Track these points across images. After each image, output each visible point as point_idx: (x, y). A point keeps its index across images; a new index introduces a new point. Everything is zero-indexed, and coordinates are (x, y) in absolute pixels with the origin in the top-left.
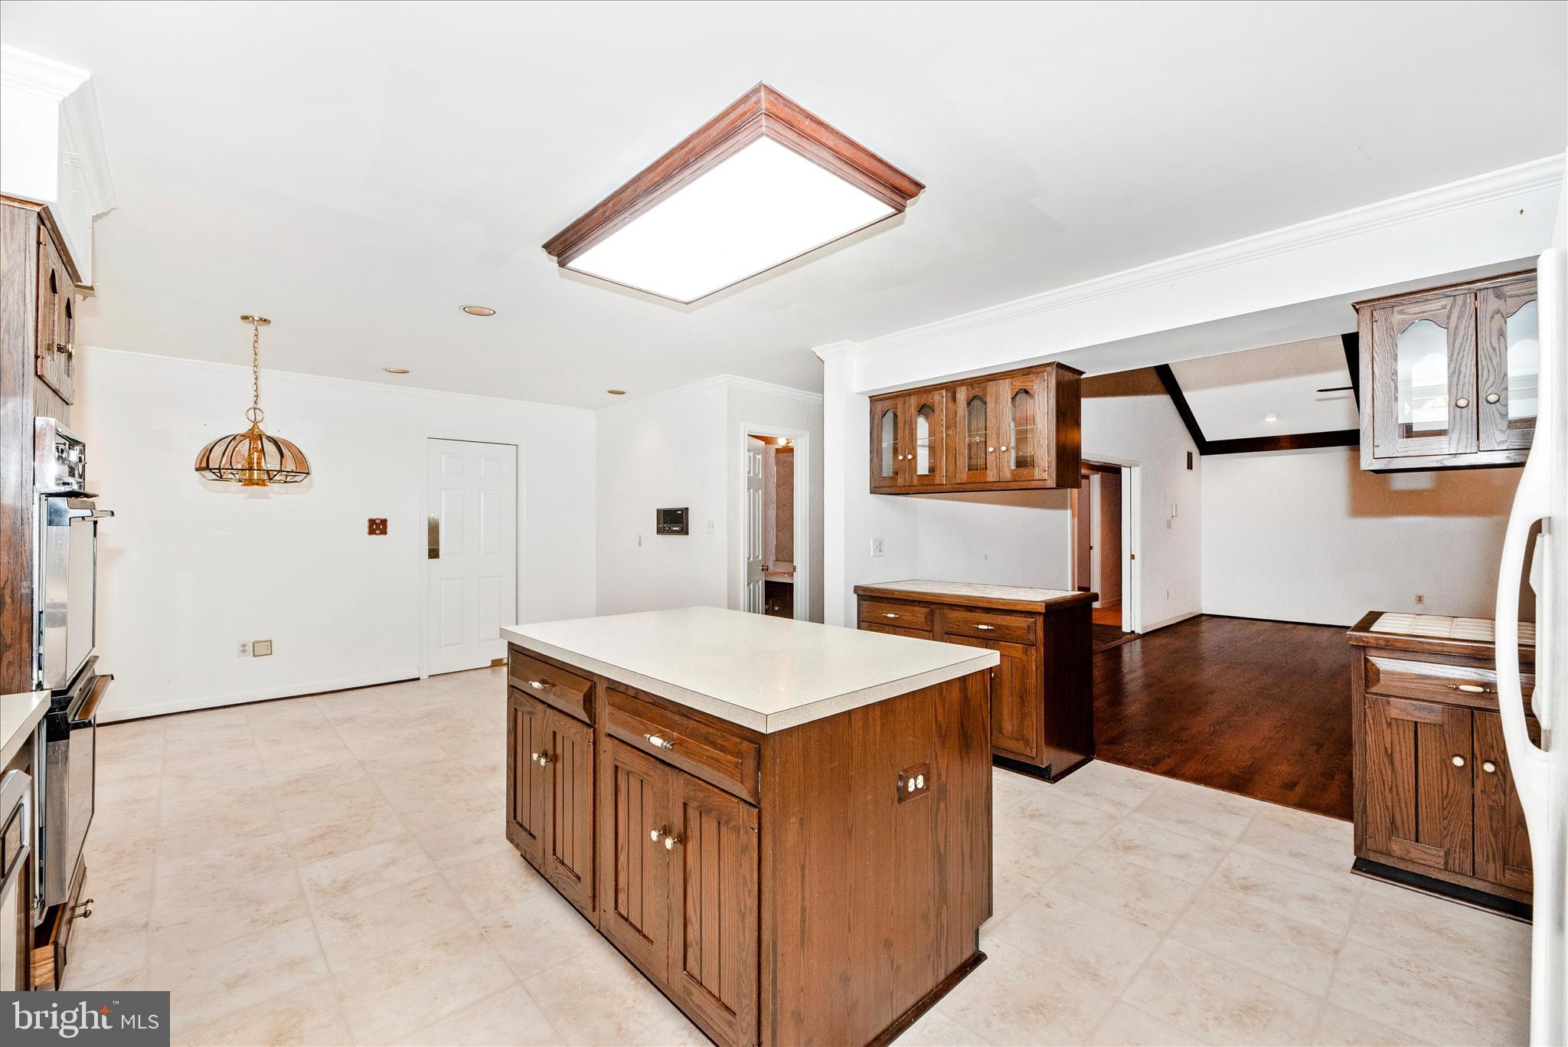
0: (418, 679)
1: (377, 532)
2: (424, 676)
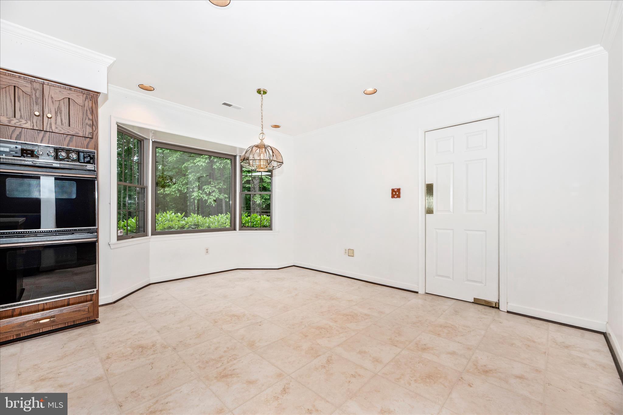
0: (417, 292)
1: (396, 196)
2: (421, 291)
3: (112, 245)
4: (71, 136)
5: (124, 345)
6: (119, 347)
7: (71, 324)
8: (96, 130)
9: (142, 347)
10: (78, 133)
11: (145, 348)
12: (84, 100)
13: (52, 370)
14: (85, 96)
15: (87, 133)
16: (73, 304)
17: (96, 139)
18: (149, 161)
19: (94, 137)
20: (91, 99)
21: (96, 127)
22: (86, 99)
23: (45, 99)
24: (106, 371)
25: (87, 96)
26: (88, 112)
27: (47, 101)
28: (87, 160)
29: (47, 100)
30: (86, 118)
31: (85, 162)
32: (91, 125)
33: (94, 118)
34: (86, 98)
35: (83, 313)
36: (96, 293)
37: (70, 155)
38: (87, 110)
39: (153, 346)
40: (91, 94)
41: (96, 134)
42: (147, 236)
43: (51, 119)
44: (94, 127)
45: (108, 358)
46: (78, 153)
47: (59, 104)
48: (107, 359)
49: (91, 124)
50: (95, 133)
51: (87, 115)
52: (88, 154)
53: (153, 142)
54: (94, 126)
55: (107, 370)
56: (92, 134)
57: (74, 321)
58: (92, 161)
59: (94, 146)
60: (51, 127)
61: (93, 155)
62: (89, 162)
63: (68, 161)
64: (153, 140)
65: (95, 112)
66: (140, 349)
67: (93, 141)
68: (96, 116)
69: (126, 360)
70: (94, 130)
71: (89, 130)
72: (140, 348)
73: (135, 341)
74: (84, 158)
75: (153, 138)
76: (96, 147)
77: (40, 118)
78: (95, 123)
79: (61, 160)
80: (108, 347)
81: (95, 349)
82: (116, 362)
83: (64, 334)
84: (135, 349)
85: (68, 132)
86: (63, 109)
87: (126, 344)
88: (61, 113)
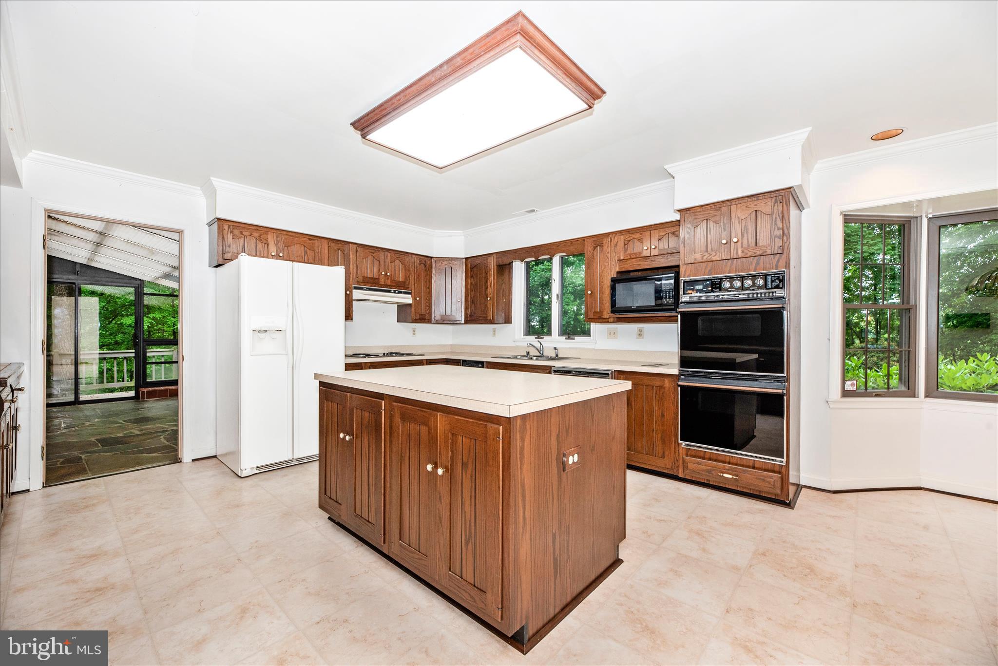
3: (831, 403)
4: (758, 257)
5: (794, 553)
6: (785, 551)
7: (753, 492)
8: (787, 240)
9: (812, 570)
10: (766, 252)
11: (815, 574)
12: (773, 205)
13: (710, 530)
14: (774, 199)
15: (776, 248)
16: (759, 469)
17: (788, 253)
18: (920, 257)
19: (785, 252)
20: (782, 201)
21: (788, 236)
22: (774, 204)
23: (732, 222)
24: (748, 566)
25: (776, 199)
26: (778, 219)
27: (734, 225)
28: (775, 284)
29: (734, 222)
30: (775, 228)
31: (773, 287)
32: (780, 236)
33: (784, 225)
34: (776, 202)
35: (767, 485)
36: (785, 464)
37: (756, 281)
38: (776, 218)
39: (829, 579)
40: (781, 194)
41: (788, 246)
42: (915, 397)
43: (738, 243)
44: (785, 238)
45: (764, 554)
46: (765, 276)
47: (746, 222)
48: (761, 554)
49: (780, 234)
50: (786, 246)
51: (776, 224)
52: (777, 276)
53: (929, 220)
54: (786, 235)
55: (750, 566)
56: (782, 247)
57: (760, 491)
58: (781, 285)
59: (785, 263)
60: (737, 253)
61: (783, 276)
62: (777, 287)
63: (754, 290)
64: (930, 216)
65: (786, 216)
66: (807, 570)
67: (784, 256)
68: (787, 221)
69: (778, 570)
70: (785, 241)
71: (779, 242)
72: (809, 569)
73: (811, 557)
74: (772, 281)
75: (930, 211)
76: (788, 266)
77: (728, 245)
78: (786, 231)
79: (748, 289)
80: (774, 543)
81: (761, 536)
82: (767, 564)
83: (749, 502)
84: (802, 566)
85: (755, 253)
86: (749, 227)
87: (797, 553)
88: (747, 233)
